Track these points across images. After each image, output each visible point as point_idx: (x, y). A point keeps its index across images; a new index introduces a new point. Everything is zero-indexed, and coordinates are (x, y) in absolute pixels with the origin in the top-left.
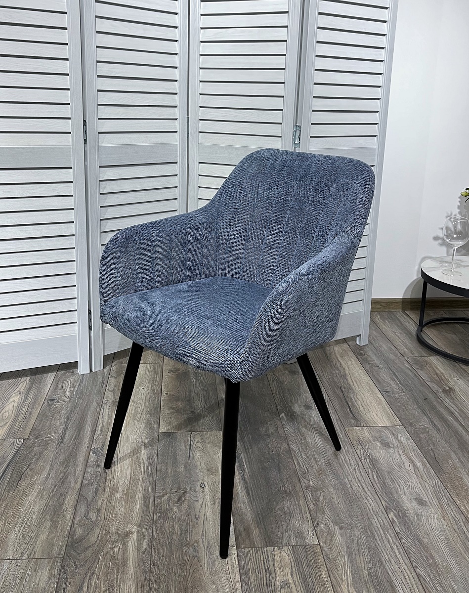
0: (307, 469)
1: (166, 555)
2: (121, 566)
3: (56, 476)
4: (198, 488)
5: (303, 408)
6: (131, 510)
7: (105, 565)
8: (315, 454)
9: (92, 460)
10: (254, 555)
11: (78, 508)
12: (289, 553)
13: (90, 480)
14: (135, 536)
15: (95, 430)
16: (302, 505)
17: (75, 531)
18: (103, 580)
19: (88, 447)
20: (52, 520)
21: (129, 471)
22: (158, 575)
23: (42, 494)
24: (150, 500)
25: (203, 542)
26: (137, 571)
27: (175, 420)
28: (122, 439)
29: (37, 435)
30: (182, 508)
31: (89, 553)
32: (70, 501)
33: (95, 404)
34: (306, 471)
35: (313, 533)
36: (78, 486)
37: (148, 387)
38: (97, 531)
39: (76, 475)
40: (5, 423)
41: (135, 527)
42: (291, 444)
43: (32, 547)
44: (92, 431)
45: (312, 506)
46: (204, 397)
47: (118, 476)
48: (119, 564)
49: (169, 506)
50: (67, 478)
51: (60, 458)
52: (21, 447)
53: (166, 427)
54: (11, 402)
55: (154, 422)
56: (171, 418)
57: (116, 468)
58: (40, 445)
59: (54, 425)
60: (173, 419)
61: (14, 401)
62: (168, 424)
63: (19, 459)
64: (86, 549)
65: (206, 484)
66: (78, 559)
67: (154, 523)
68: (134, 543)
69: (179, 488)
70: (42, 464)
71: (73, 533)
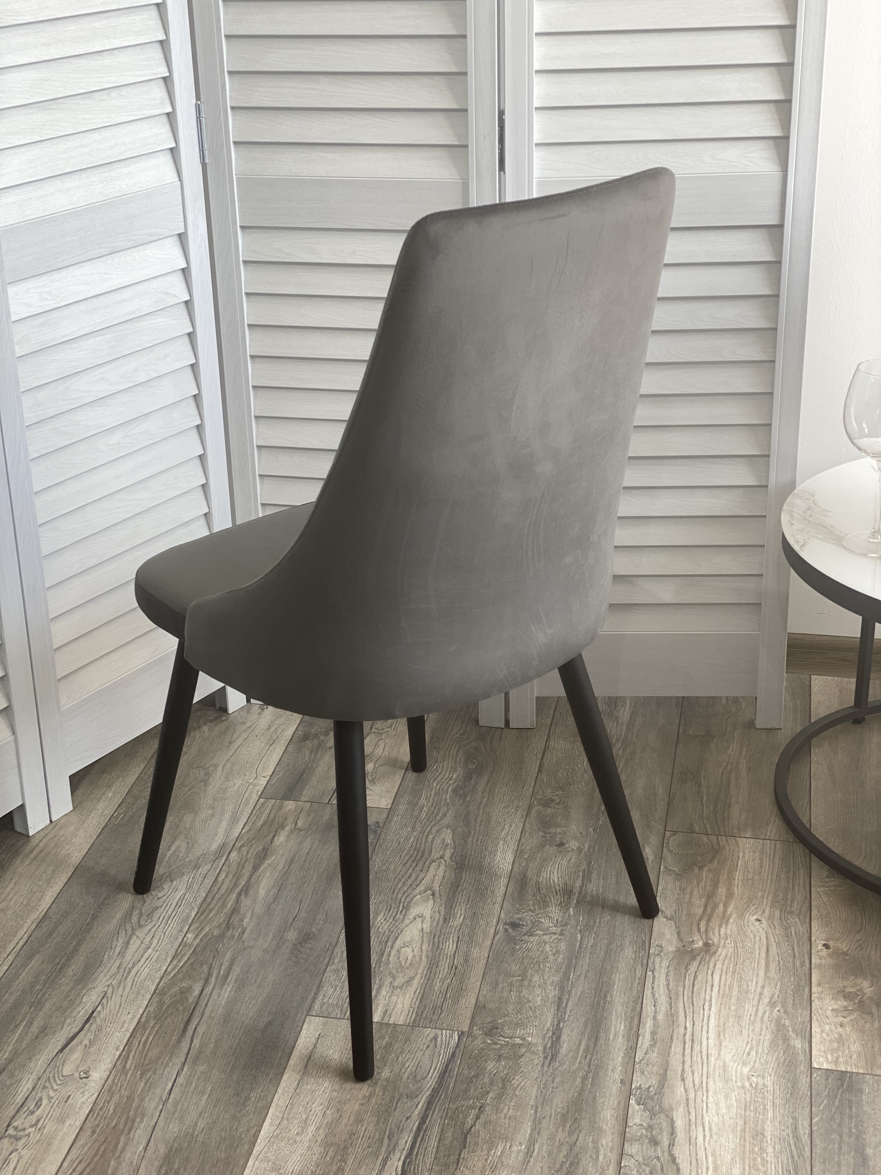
3: (550, 1154)
9: (637, 1121)
19: (621, 1083)
27: (854, 1037)
28: (711, 1072)
29: (489, 1026)
33: (629, 952)
37: (770, 918)
39: (601, 1158)
40: (407, 978)
44: (629, 1036)
50: (578, 1163)
51: (555, 1101)
52: (454, 1054)
53: (832, 1054)
54: (415, 919)
55: (794, 1031)
56: (841, 1026)
57: (701, 1154)
58: (500, 1056)
59: (529, 1001)
60: (848, 1029)
61: (421, 916)
62: (835, 1045)
63: (454, 1087)
70: (511, 1111)
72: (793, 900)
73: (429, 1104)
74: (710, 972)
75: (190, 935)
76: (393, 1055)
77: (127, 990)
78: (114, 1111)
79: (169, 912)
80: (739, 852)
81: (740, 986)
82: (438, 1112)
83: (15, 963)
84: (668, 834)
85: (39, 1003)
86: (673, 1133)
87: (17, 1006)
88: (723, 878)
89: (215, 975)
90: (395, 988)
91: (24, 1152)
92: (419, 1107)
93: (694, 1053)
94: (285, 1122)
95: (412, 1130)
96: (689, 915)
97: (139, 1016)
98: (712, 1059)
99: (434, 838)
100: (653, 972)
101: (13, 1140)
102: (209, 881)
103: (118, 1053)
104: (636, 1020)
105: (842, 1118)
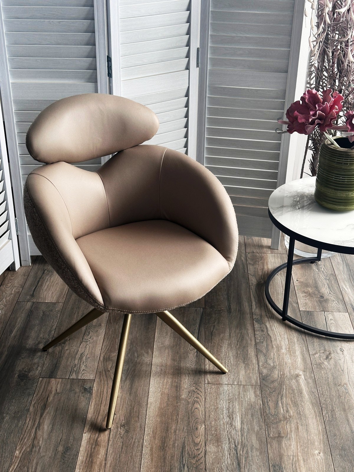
1: (327, 390)
2: (299, 393)
3: (236, 336)
4: (339, 351)
6: (296, 361)
7: (289, 392)
9: (257, 326)
11: (259, 357)
13: (260, 340)
14: (303, 377)
15: (252, 306)
17: (262, 371)
18: (290, 400)
19: (250, 317)
20: (244, 363)
21: (286, 336)
22: (325, 400)
23: (231, 346)
24: (307, 356)
25: (350, 385)
26: (310, 397)
27: (309, 302)
29: (210, 306)
30: (331, 363)
31: (276, 384)
32: (252, 352)
36: (253, 343)
37: (281, 274)
38: (277, 372)
39: (249, 336)
41: (302, 372)
43: (238, 378)
44: (249, 306)
46: (328, 285)
47: (279, 339)
48: (297, 392)
49: (321, 361)
50: (244, 337)
51: (234, 323)
52: (202, 313)
53: (304, 307)
55: (293, 302)
56: (305, 300)
57: (276, 333)
58: (215, 313)
59: (219, 299)
60: (307, 301)
62: (305, 305)
63: (205, 322)
64: (273, 382)
65: (344, 349)
66: (270, 387)
67: (314, 370)
68: (304, 381)
69: (325, 350)
70: (222, 326)
71: (261, 372)
73: (200, 326)
76: (185, 315)
78: (112, 333)
80: (268, 257)
81: (276, 292)
82: (203, 327)
83: (67, 297)
84: (247, 253)
85: (79, 307)
86: (267, 328)
87: (72, 309)
88: (265, 264)
91: (90, 345)
92: (197, 327)
94: (161, 333)
95: (197, 333)
96: (258, 274)
100: (252, 290)
101: (85, 342)
103: (107, 319)
104: (250, 303)
105: (310, 322)
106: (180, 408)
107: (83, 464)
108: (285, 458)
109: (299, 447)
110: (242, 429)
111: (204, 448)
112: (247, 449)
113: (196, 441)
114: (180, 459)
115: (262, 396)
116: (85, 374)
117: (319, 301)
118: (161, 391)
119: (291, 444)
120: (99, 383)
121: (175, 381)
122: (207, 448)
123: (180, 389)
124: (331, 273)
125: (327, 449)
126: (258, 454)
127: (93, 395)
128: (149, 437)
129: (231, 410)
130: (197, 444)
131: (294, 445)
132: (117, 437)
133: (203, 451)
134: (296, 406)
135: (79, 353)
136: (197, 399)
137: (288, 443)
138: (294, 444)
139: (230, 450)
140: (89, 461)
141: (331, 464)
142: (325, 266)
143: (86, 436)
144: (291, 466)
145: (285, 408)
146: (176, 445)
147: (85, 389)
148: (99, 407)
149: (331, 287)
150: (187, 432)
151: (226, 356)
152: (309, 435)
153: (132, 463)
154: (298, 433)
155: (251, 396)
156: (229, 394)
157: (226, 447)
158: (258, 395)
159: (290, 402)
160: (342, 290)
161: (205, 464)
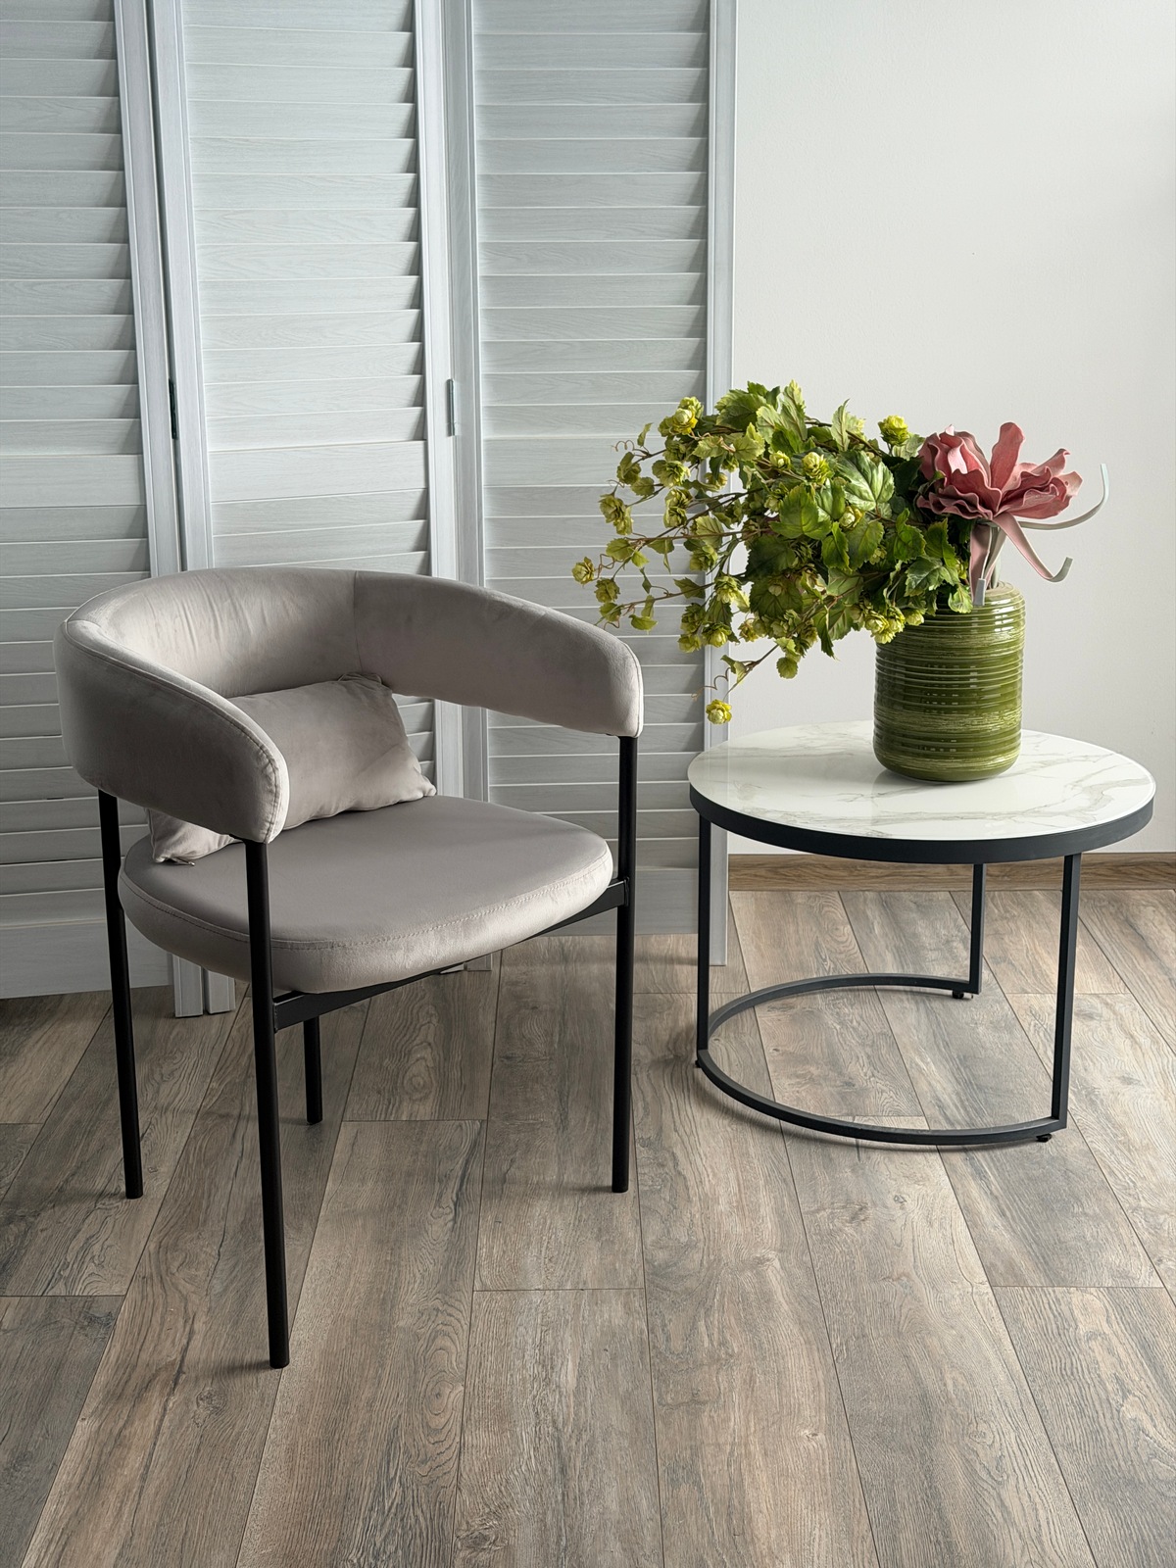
0: (1133, 1182)
1: (848, 1290)
2: (762, 1301)
4: (890, 1202)
5: (1117, 1083)
6: (757, 1230)
7: (731, 1300)
8: (1151, 1160)
9: (645, 1155)
10: (1028, 1296)
11: (645, 1225)
12: (1101, 1296)
13: (652, 1186)
14: (777, 1264)
15: (632, 1111)
16: (1125, 1236)
17: (652, 1255)
20: (598, 1238)
21: (732, 1175)
22: (840, 1314)
23: (561, 1202)
24: (792, 1216)
25: (919, 1276)
26: (795, 1309)
27: (809, 1097)
29: (504, 1115)
30: (864, 1230)
31: (692, 1283)
32: (624, 1214)
34: (1131, 1184)
35: (1151, 1274)
36: (631, 1192)
37: (727, 1038)
38: (697, 1256)
41: (773, 1252)
42: (1092, 1142)
43: (576, 1274)
45: (1145, 1236)
46: (869, 1057)
47: (709, 1181)
48: (757, 1299)
49: (834, 1225)
51: (574, 1151)
52: (479, 1133)
54: (417, 1060)
56: (798, 1092)
57: (701, 1168)
58: (519, 1131)
59: (534, 1099)
60: (804, 1094)
61: (424, 1058)
62: (795, 1103)
63: (485, 1151)
64: (682, 1278)
65: (907, 1198)
66: (675, 1292)
67: (811, 1247)
68: (779, 1272)
69: (848, 1202)
70: (538, 1160)
71: (649, 1258)
72: (743, 1026)
73: (467, 1162)
74: (683, 1072)
75: (214, 1085)
76: (426, 1138)
77: (169, 1121)
78: (190, 1187)
79: (189, 1071)
82: (477, 1165)
83: (55, 1111)
86: (675, 1160)
87: (70, 1136)
88: (681, 1017)
89: (247, 1105)
90: (414, 1101)
91: (118, 1216)
92: (461, 1160)
93: (683, 1118)
94: (346, 1181)
95: (456, 1176)
96: (658, 1041)
97: (187, 1134)
98: (698, 1119)
99: (418, 1013)
100: (636, 1074)
101: (104, 1211)
102: (219, 1049)
103: (178, 1157)
106: (390, 1350)
107: (72, 1490)
108: (709, 1451)
109: (752, 1424)
110: (579, 1391)
111: (457, 1439)
112: (593, 1436)
113: (433, 1426)
114: (381, 1467)
115: (649, 1311)
116: (96, 1285)
117: (839, 1093)
118: (332, 1313)
119: (730, 1419)
120: (139, 1303)
121: (379, 1290)
122: (468, 1438)
123: (392, 1307)
124: (879, 1031)
125: (838, 1424)
126: (626, 1444)
127: (117, 1331)
128: (285, 1422)
129: (548, 1349)
130: (438, 1431)
131: (738, 1420)
132: (186, 1424)
133: (454, 1445)
134: (751, 1331)
135: (82, 1237)
136: (444, 1328)
137: (718, 1415)
138: (737, 1415)
139: (540, 1439)
140: (90, 1485)
141: (848, 1457)
142: (861, 1017)
143: (84, 1429)
144: (726, 1468)
145: (716, 1335)
146: (372, 1434)
147: (92, 1320)
148: (135, 1356)
149: (879, 1064)
150: (409, 1404)
151: (544, 1227)
152: (784, 1394)
153: (226, 1484)
154: (753, 1390)
155: (614, 1312)
156: (547, 1311)
157: (525, 1433)
158: (635, 1311)
159: (733, 1320)
160: (911, 1067)
161: (459, 1476)
